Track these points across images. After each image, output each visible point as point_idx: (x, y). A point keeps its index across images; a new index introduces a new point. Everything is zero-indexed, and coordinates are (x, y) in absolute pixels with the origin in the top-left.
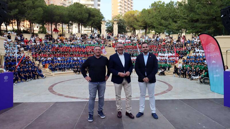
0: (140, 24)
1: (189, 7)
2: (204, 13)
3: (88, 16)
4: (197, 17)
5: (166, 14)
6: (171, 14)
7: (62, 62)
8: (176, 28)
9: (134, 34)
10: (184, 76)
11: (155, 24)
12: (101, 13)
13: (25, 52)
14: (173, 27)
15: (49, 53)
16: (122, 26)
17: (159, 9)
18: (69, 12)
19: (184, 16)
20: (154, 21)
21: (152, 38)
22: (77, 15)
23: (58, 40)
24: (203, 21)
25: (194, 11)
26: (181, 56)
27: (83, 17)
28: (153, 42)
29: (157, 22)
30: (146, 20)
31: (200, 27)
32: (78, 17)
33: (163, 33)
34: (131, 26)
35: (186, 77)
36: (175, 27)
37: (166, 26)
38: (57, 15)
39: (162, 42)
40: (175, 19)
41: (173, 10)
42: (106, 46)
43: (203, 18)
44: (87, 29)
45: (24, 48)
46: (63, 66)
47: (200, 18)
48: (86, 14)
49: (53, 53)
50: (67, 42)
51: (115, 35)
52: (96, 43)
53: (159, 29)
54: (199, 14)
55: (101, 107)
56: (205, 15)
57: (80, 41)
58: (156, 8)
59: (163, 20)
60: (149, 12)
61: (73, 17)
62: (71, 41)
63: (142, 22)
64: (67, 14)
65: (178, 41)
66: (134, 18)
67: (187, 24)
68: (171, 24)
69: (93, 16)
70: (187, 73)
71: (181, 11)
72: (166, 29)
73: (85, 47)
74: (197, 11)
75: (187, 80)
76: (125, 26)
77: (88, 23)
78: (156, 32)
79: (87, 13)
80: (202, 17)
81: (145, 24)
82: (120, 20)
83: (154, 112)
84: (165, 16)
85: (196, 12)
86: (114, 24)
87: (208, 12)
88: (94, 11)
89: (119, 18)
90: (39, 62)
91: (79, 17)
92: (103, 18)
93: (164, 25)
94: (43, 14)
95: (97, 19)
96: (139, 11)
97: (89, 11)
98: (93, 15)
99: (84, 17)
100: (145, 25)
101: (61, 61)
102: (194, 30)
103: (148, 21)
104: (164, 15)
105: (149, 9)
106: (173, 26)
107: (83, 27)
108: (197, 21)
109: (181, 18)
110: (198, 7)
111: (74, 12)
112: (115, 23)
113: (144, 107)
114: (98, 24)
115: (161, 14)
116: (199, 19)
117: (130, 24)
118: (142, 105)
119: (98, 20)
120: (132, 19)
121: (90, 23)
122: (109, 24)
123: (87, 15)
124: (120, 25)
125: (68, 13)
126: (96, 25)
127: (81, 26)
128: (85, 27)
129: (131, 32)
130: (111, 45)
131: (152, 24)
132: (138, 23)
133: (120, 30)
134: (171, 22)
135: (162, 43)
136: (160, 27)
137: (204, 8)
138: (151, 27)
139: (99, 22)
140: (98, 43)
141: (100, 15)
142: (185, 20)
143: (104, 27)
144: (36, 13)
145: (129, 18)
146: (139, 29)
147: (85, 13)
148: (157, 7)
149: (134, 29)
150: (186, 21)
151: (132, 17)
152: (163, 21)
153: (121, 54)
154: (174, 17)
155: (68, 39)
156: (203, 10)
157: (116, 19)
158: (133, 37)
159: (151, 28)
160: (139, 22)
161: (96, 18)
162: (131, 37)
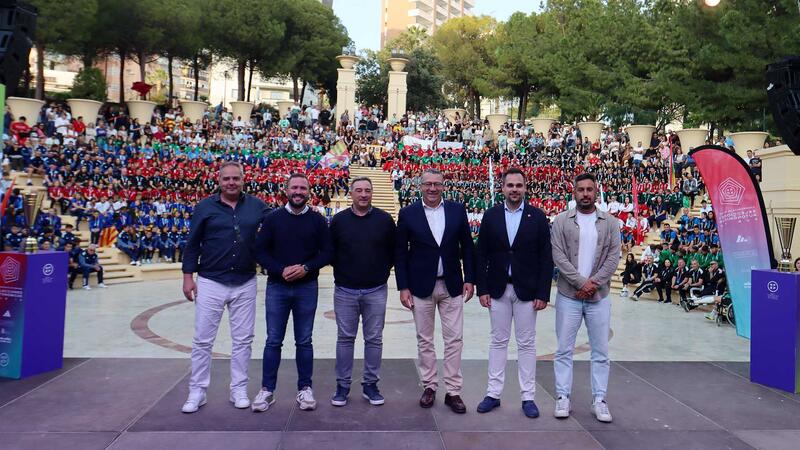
0: (498, 73)
1: (699, 19)
2: (754, 48)
3: (283, 34)
4: (727, 60)
5: (606, 42)
6: (625, 40)
7: (171, 223)
8: (642, 98)
9: (472, 118)
10: (664, 294)
11: (559, 81)
12: (337, 19)
13: (14, 174)
14: (630, 94)
15: (116, 182)
16: (426, 81)
17: (578, 16)
18: (202, 10)
19: (679, 52)
20: (558, 65)
21: (546, 135)
22: (239, 27)
23: (152, 127)
24: (751, 76)
25: (716, 36)
26: (659, 214)
27: (261, 37)
28: (549, 154)
29: (569, 71)
30: (523, 60)
31: (737, 99)
32: (241, 36)
33: (593, 118)
34: (463, 81)
35: (669, 300)
36: (642, 94)
37: (605, 91)
38: (155, 24)
39: (586, 153)
40: (641, 63)
41: (634, 26)
42: (353, 160)
43: (751, 66)
44: (273, 82)
45: (11, 159)
46: (175, 240)
47: (739, 66)
48: (275, 21)
49: (135, 182)
50: (189, 140)
51: (394, 115)
52: (314, 146)
53: (576, 98)
54: (733, 51)
55: (373, 372)
56: (755, 56)
57: (246, 137)
58: (568, 13)
59: (596, 63)
60: (537, 25)
61: (222, 32)
62: (205, 134)
63: (509, 66)
64: (197, 20)
65: (648, 154)
66: (475, 49)
67: (688, 84)
68: (626, 82)
69: (307, 33)
70: (676, 284)
71: (664, 32)
72: (605, 103)
73: (269, 162)
74: (728, 36)
75: (673, 310)
76: (437, 79)
77: (283, 62)
78: (563, 113)
79: (280, 19)
80: (746, 61)
81: (520, 77)
82: (419, 54)
83: (528, 397)
84: (603, 49)
85: (724, 39)
86: (390, 68)
87: (768, 42)
88: (309, 14)
89: (412, 43)
90: (76, 218)
91: (245, 33)
92: (346, 41)
93: (596, 84)
94: (95, 16)
95: (322, 45)
96: (498, 21)
97: (290, 10)
98: (306, 28)
99: (265, 36)
100: (520, 82)
101: (169, 217)
102: (715, 110)
103: (534, 66)
104: (596, 46)
105: (538, 13)
106: (633, 91)
107: (257, 76)
108: (726, 75)
109: (667, 60)
110: (731, 19)
111: (224, 11)
112: (397, 65)
113: (502, 379)
114: (323, 65)
115: (586, 38)
116: (736, 70)
117: (458, 73)
118: (496, 375)
119: (324, 51)
120: (465, 51)
121: (292, 60)
122: (368, 67)
123: (280, 30)
124: (415, 74)
125: (200, 13)
126: (314, 71)
127: (251, 71)
128: (267, 74)
129: (460, 105)
130: (378, 156)
131: (548, 78)
132: (492, 70)
133: (416, 97)
134: (623, 76)
135: (586, 161)
136: (583, 92)
137: (753, 26)
138: (543, 90)
139: (326, 59)
140: (320, 148)
141: (334, 29)
142: (680, 70)
143: (348, 81)
144: (67, 14)
145: (455, 47)
146: (496, 96)
147: (271, 20)
148: (570, 8)
149: (476, 96)
150: (686, 72)
151: (467, 44)
152: (592, 69)
153: (433, 205)
154: (639, 54)
155: (195, 127)
156: (751, 35)
157: (402, 52)
158: (470, 130)
159: (546, 94)
160: (496, 65)
161: (317, 40)
162: (458, 129)
